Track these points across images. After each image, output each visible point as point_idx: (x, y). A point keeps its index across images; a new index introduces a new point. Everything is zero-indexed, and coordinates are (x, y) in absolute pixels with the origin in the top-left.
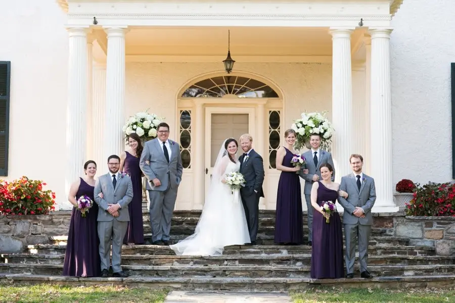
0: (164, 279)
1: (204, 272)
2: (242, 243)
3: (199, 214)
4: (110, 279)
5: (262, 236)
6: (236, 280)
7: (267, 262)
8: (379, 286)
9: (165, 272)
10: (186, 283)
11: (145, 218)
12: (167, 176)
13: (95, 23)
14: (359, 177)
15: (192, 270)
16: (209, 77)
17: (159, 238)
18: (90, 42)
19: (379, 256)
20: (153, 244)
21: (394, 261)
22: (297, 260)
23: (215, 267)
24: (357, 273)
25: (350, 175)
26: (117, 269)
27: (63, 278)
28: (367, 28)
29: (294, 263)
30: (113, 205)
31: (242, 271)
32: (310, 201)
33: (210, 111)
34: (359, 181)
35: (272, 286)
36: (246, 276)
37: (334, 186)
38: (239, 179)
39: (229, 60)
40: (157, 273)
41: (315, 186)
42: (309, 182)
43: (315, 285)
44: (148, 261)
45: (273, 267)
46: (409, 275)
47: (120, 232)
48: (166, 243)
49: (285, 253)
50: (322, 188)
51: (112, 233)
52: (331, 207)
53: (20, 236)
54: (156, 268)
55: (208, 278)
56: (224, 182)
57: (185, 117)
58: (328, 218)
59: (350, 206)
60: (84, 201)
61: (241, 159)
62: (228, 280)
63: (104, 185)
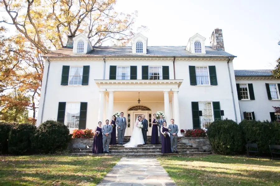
0: (120, 154)
1: (132, 152)
2: (142, 144)
3: (130, 137)
4: (106, 154)
5: (148, 142)
6: (141, 154)
7: (149, 149)
8: (181, 155)
9: (121, 152)
10: (127, 155)
11: (117, 138)
12: (122, 126)
13: (106, 90)
14: (173, 125)
15: (129, 151)
16: (134, 106)
17: (120, 143)
18: (105, 95)
19: (179, 147)
20: (119, 144)
21: (183, 148)
22: (157, 148)
23: (135, 150)
24: (174, 152)
25: (171, 125)
26: (108, 151)
27: (93, 154)
28: (172, 91)
29: (157, 149)
30: (107, 133)
31: (142, 151)
32: (160, 132)
33: (135, 114)
34: (173, 126)
35: (151, 156)
36: (143, 153)
37: (167, 127)
38: (142, 126)
39: (139, 101)
40: (119, 152)
41: (162, 127)
42: (160, 127)
43: (163, 155)
44: (117, 149)
45: (151, 150)
46: (188, 152)
47: (109, 141)
48: (122, 144)
49: (154, 147)
50: (163, 128)
51: (106, 141)
52: (166, 133)
53: (85, 144)
54: (118, 151)
55: (133, 154)
56: (138, 127)
57: (129, 115)
58: (165, 136)
59: (171, 133)
60: (97, 132)
61: (142, 121)
62: (139, 154)
63: (105, 128)
